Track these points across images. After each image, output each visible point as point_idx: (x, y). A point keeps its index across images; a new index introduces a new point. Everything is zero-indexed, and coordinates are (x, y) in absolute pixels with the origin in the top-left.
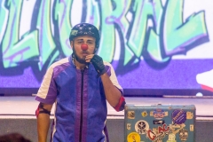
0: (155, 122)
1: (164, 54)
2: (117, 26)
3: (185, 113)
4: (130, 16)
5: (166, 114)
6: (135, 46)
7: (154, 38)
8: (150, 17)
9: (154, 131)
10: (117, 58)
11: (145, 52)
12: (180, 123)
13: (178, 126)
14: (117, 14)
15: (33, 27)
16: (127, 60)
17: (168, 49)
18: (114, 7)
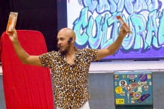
0: (130, 81)
1: (159, 45)
2: (141, 35)
3: (146, 76)
4: (146, 31)
5: (136, 76)
6: (148, 42)
7: (155, 39)
8: (153, 31)
9: (130, 86)
10: (142, 47)
11: (152, 44)
12: (144, 81)
13: (143, 83)
14: (141, 31)
15: (111, 37)
16: (145, 47)
17: (160, 43)
18: (140, 28)
